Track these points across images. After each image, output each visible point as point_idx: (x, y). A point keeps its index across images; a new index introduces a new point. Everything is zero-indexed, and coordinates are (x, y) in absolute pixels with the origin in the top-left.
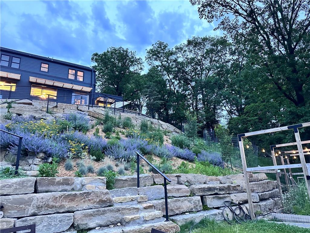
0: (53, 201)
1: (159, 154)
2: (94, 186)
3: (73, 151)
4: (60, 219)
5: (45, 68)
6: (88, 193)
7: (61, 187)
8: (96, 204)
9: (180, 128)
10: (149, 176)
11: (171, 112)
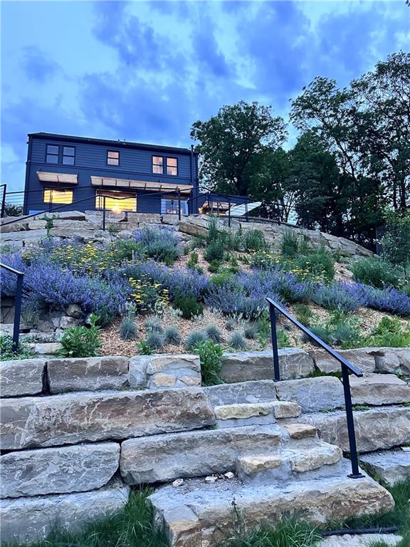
0: (73, 415)
1: (325, 302)
2: (172, 376)
3: (138, 299)
4: (88, 460)
5: (113, 158)
6: (155, 395)
7: (99, 381)
8: (175, 422)
9: (373, 248)
10: (302, 354)
11: (347, 218)
